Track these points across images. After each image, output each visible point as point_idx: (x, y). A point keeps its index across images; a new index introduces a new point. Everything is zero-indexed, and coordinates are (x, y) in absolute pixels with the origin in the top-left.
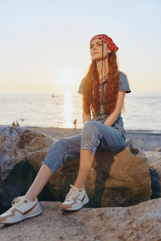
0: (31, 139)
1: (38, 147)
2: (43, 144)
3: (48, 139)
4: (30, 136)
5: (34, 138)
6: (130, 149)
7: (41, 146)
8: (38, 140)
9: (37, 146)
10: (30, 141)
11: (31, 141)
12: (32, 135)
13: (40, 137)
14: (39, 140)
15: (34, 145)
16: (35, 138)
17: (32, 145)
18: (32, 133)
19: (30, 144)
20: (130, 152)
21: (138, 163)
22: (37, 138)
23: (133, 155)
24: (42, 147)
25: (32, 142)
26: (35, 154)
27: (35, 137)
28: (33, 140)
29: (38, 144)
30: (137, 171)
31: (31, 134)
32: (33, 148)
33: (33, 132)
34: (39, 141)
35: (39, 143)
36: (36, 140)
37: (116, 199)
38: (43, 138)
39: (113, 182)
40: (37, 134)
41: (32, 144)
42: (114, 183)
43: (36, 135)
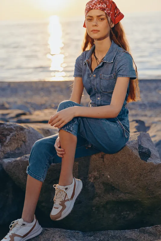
0: (5, 136)
1: (16, 146)
2: (23, 141)
3: (29, 132)
4: (3, 132)
5: (9, 135)
6: (139, 152)
7: (19, 145)
8: (15, 136)
9: (14, 145)
10: (4, 140)
11: (6, 139)
12: (7, 129)
13: (17, 131)
14: (17, 136)
15: (11, 144)
16: (11, 134)
17: (7, 145)
18: (6, 127)
19: (5, 144)
20: (139, 157)
21: (149, 171)
22: (14, 133)
23: (143, 162)
24: (21, 145)
25: (7, 141)
26: (13, 163)
27: (11, 132)
28: (8, 137)
29: (15, 141)
30: (148, 181)
31: (5, 129)
32: (9, 149)
33: (8, 125)
34: (16, 138)
35: (17, 139)
36: (12, 138)
37: (122, 214)
38: (21, 132)
39: (118, 196)
40: (13, 127)
41: (7, 143)
42: (120, 196)
43: (12, 129)
